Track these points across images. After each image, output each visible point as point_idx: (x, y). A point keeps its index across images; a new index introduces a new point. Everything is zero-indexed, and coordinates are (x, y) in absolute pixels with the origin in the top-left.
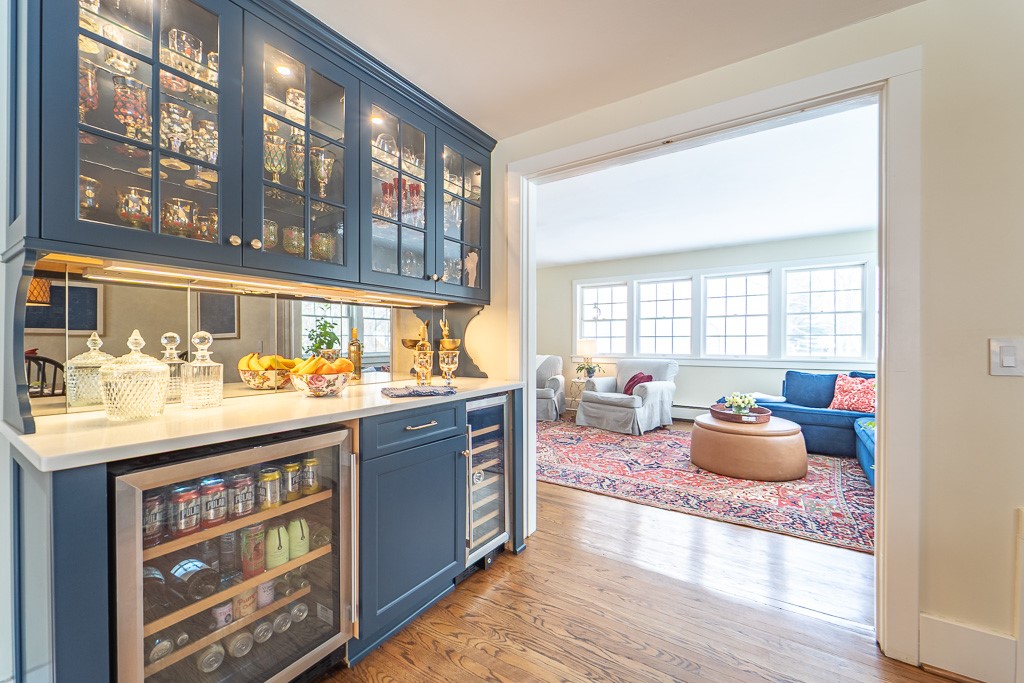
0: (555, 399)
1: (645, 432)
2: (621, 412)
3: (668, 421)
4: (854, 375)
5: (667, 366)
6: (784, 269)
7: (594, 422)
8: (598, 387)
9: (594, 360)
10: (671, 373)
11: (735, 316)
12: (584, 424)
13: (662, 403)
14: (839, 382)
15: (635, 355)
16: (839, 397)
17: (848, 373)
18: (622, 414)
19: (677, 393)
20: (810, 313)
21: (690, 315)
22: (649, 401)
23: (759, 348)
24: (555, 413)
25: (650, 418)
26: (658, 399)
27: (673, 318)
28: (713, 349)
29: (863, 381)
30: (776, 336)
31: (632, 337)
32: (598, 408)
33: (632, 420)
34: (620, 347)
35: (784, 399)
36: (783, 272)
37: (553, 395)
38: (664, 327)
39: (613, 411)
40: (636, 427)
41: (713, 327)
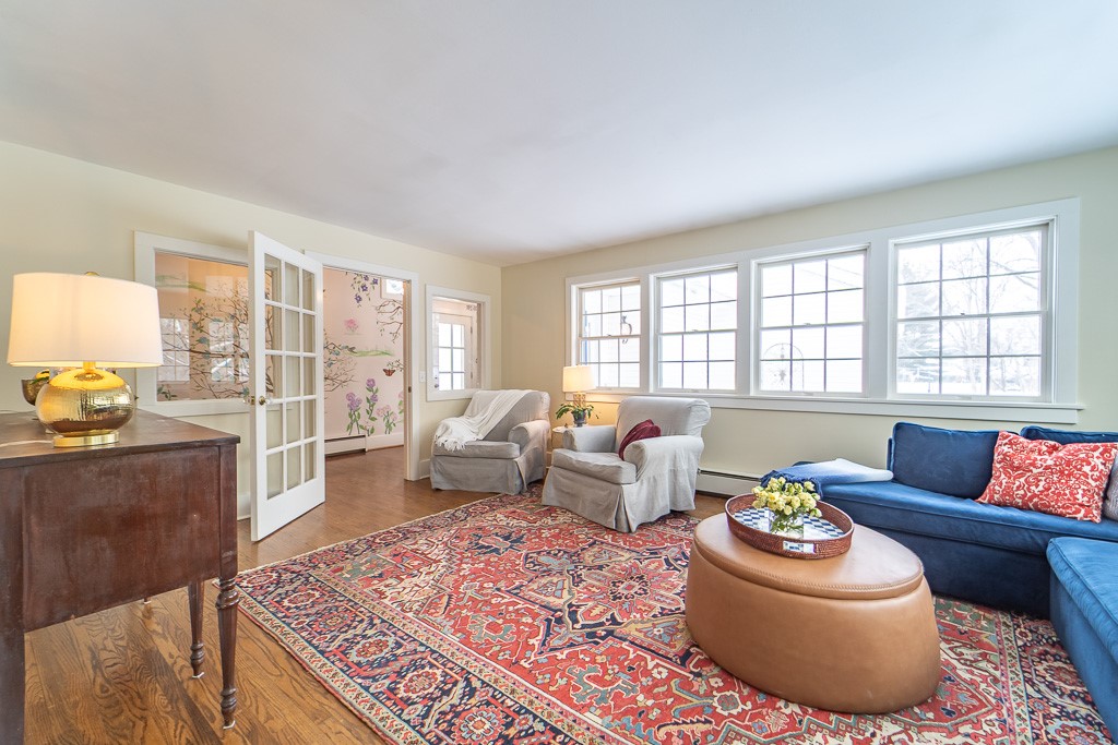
0: (520, 460)
1: (641, 526)
2: (602, 489)
3: (688, 502)
4: (1032, 434)
5: (688, 409)
6: (892, 242)
7: (567, 502)
8: (578, 443)
9: (588, 398)
10: (696, 423)
11: (808, 326)
12: (554, 503)
13: (674, 473)
14: (1002, 448)
15: (651, 390)
16: (1004, 479)
17: (1019, 429)
18: (604, 493)
19: (705, 454)
20: (941, 318)
21: (735, 327)
22: (648, 472)
23: (847, 380)
24: (518, 482)
25: (652, 499)
26: (667, 467)
27: (708, 332)
28: (771, 381)
29: (1055, 448)
30: (878, 357)
31: (648, 361)
32: (571, 480)
33: (616, 505)
34: (631, 378)
35: (889, 475)
36: (891, 247)
37: (517, 453)
38: (696, 347)
39: (592, 486)
40: (623, 517)
41: (772, 344)
